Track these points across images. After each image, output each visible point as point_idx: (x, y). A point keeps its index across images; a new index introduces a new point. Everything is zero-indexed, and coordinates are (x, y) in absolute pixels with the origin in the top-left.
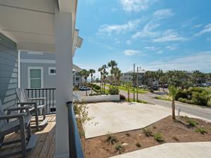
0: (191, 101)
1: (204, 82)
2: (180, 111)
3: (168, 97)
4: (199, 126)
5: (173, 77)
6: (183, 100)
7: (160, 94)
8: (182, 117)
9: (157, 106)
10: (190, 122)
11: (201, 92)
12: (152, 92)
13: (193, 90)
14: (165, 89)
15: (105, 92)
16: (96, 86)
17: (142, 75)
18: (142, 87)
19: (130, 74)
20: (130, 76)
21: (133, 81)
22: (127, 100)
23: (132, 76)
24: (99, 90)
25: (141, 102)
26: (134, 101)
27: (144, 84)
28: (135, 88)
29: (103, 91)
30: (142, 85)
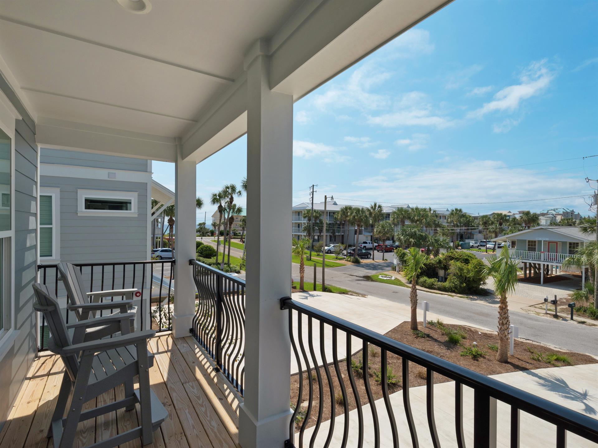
0: (447, 284)
1: (471, 237)
2: (427, 309)
3: (394, 275)
4: (467, 343)
5: (407, 223)
6: (430, 281)
7: (374, 267)
8: (431, 323)
9: (370, 299)
10: (448, 334)
11: (467, 261)
12: (357, 262)
13: (452, 258)
14: (388, 255)
15: (231, 266)
16: (201, 247)
17: (329, 218)
18: (332, 251)
19: (300, 214)
20: (299, 220)
21: (307, 234)
22: (298, 287)
23: (306, 219)
24: (213, 260)
25: (332, 290)
26: (315, 290)
27: (335, 241)
28: (312, 253)
29: (225, 262)
30: (332, 245)
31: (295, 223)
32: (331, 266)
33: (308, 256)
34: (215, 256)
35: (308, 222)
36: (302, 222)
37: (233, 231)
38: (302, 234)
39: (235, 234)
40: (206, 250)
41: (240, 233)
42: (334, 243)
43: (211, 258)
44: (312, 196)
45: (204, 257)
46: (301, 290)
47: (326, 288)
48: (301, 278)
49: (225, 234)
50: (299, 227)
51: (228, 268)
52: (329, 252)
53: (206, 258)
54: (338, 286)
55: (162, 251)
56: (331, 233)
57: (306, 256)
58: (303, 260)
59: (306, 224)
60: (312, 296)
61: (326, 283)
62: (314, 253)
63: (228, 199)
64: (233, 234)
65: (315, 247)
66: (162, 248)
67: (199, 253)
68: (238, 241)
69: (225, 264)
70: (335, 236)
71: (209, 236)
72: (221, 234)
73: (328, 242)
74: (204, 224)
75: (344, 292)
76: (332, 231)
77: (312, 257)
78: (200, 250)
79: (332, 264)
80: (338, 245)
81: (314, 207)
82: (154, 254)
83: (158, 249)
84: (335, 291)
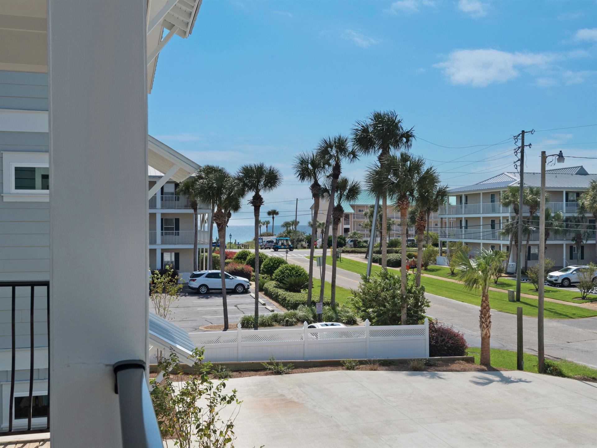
15: (339, 309)
16: (280, 268)
17: (567, 205)
18: (572, 281)
19: (497, 198)
20: (494, 211)
21: (511, 242)
22: (478, 358)
23: (510, 208)
24: (302, 296)
25: (565, 371)
26: (520, 367)
27: (582, 258)
28: (523, 285)
29: (325, 300)
30: (574, 268)
31: (483, 218)
32: (567, 316)
33: (513, 292)
34: (306, 287)
35: (514, 214)
36: (501, 215)
37: (351, 237)
38: (501, 242)
39: (356, 244)
40: (289, 276)
41: (366, 242)
42: (577, 264)
43: (299, 292)
44: (520, 157)
45: (287, 289)
46: (483, 367)
47: (549, 366)
48: (483, 339)
49: (334, 244)
50: (493, 227)
51: (330, 313)
52: (566, 283)
53: (290, 291)
54: (581, 363)
55: (210, 276)
56: (573, 240)
57: (507, 292)
58: (487, 299)
59: (510, 220)
60: (507, 381)
61: (547, 352)
62: (526, 285)
63: (329, 171)
64: (352, 243)
65: (529, 272)
66: (210, 269)
67: (277, 281)
68: (361, 258)
69: (328, 304)
70: (582, 247)
71: (304, 248)
72: (328, 243)
73: (565, 261)
74: (295, 223)
75: (593, 376)
76: (573, 235)
77: (522, 295)
78: (279, 276)
79: (569, 312)
80: (587, 267)
81: (524, 182)
82: (194, 280)
83: (202, 272)
84: (571, 374)
